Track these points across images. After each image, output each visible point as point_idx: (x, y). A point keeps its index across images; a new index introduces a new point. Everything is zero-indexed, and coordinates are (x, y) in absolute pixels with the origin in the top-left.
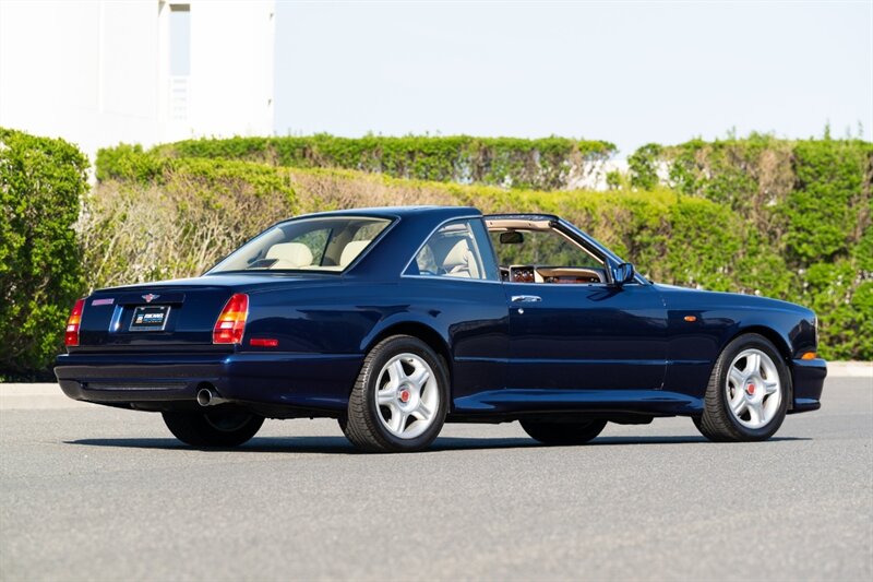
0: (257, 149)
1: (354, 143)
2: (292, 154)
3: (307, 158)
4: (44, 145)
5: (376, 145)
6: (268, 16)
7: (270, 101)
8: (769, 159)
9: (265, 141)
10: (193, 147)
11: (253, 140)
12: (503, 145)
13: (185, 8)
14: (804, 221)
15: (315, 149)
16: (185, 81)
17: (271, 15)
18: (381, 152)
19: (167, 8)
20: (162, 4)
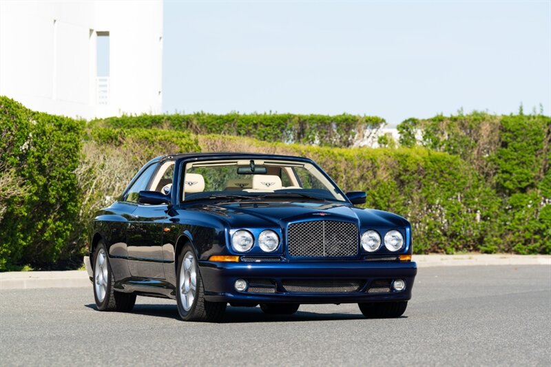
0: (158, 123)
1: (221, 117)
2: (180, 125)
3: (189, 128)
4: (57, 120)
5: (233, 120)
6: (158, 39)
7: (160, 92)
8: (485, 128)
9: (163, 118)
10: (117, 121)
11: (154, 117)
12: (313, 119)
13: (106, 34)
14: (508, 167)
15: (195, 122)
16: (106, 80)
17: (161, 38)
18: (237, 124)
19: (94, 34)
20: (91, 31)
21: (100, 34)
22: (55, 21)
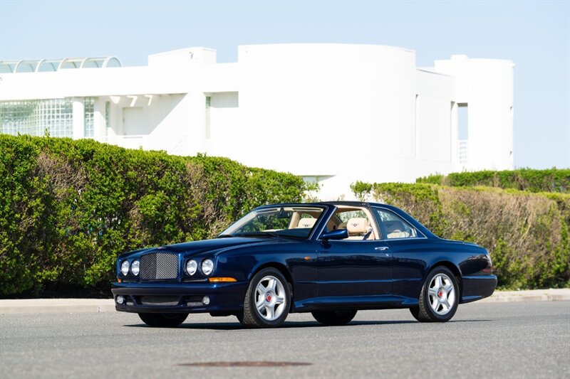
0: (489, 177)
1: (540, 172)
2: (507, 179)
3: (516, 181)
5: (550, 174)
6: (509, 108)
7: (511, 152)
9: (493, 173)
10: (457, 176)
11: (487, 172)
13: (465, 105)
15: (520, 176)
16: (465, 143)
17: (511, 108)
18: (553, 177)
19: (456, 105)
20: (453, 103)
21: (460, 105)
22: (417, 95)
